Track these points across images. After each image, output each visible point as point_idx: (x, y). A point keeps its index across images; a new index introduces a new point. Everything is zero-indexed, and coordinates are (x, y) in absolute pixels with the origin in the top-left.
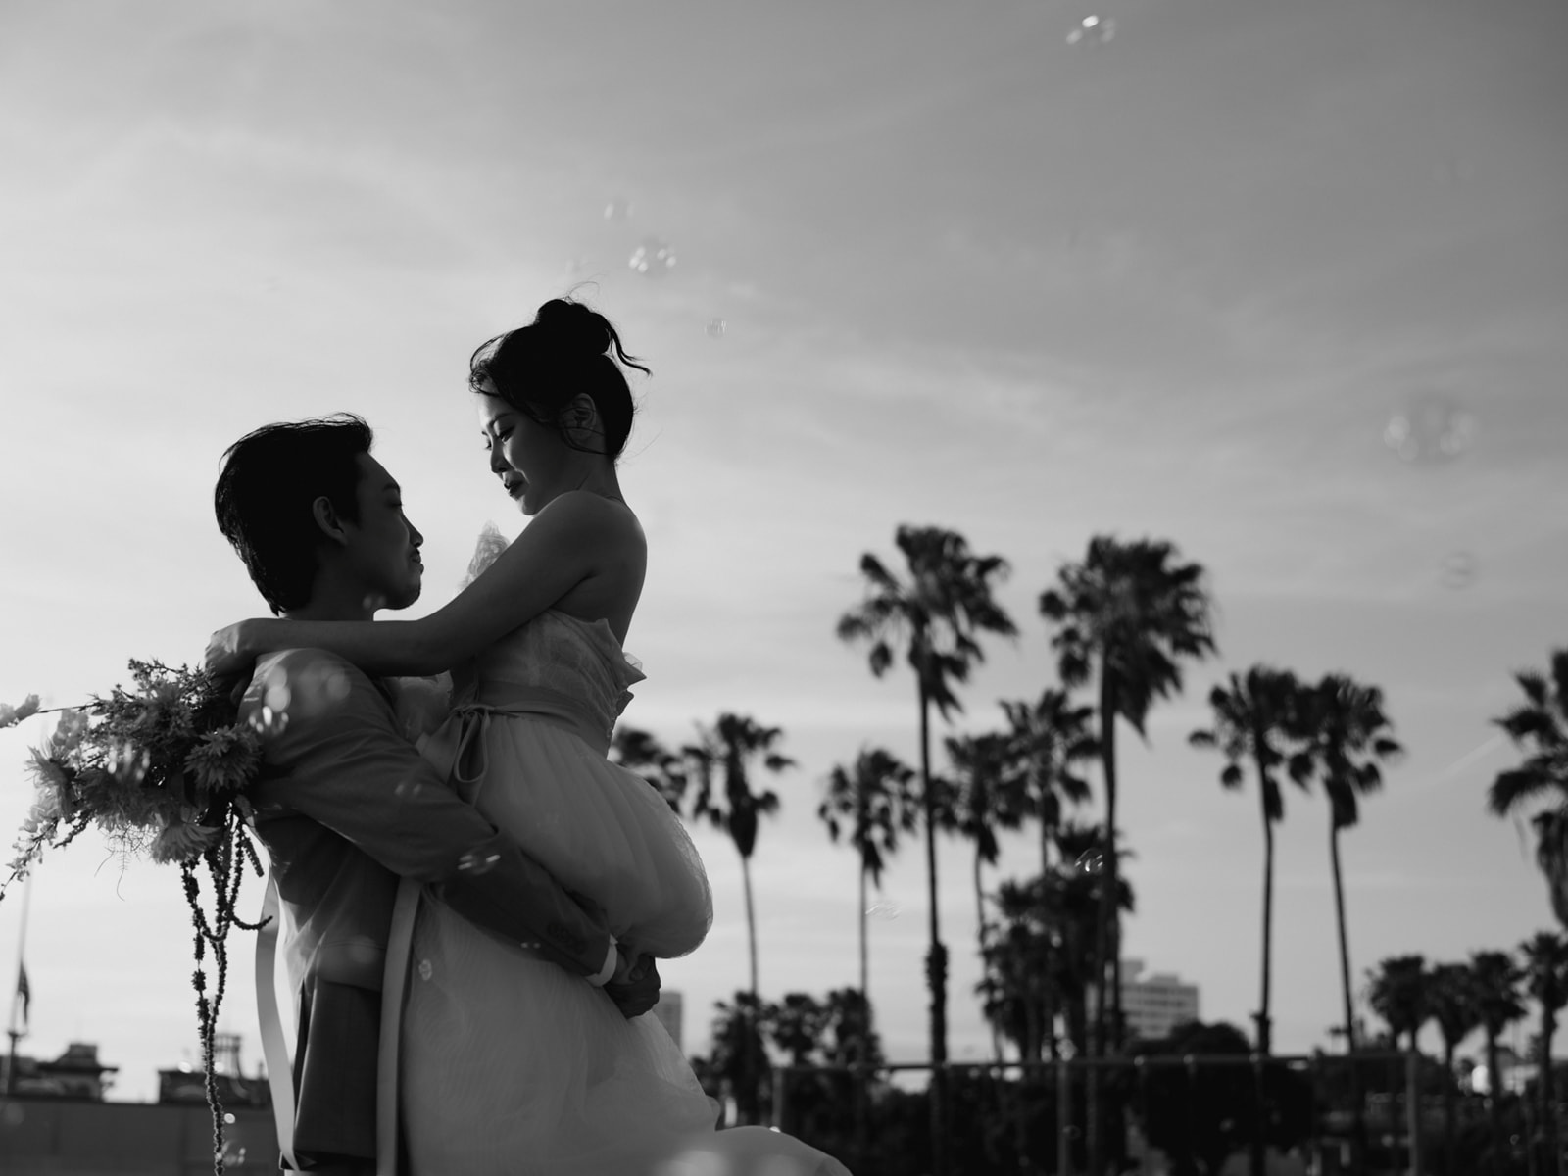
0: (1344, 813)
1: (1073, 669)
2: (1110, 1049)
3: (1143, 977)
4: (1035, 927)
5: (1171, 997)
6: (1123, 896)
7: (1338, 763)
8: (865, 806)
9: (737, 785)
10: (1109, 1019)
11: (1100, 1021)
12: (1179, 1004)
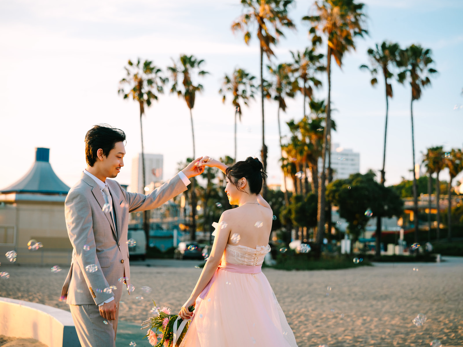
0: (416, 94)
1: (317, 40)
2: (327, 183)
3: (339, 150)
4: (300, 137)
5: (350, 157)
6: (333, 125)
7: (414, 76)
8: (236, 90)
9: (187, 82)
10: (327, 172)
11: (323, 173)
12: (352, 160)
